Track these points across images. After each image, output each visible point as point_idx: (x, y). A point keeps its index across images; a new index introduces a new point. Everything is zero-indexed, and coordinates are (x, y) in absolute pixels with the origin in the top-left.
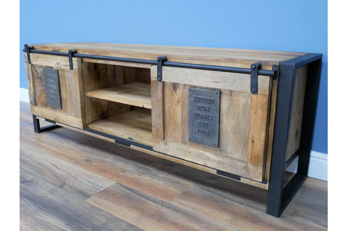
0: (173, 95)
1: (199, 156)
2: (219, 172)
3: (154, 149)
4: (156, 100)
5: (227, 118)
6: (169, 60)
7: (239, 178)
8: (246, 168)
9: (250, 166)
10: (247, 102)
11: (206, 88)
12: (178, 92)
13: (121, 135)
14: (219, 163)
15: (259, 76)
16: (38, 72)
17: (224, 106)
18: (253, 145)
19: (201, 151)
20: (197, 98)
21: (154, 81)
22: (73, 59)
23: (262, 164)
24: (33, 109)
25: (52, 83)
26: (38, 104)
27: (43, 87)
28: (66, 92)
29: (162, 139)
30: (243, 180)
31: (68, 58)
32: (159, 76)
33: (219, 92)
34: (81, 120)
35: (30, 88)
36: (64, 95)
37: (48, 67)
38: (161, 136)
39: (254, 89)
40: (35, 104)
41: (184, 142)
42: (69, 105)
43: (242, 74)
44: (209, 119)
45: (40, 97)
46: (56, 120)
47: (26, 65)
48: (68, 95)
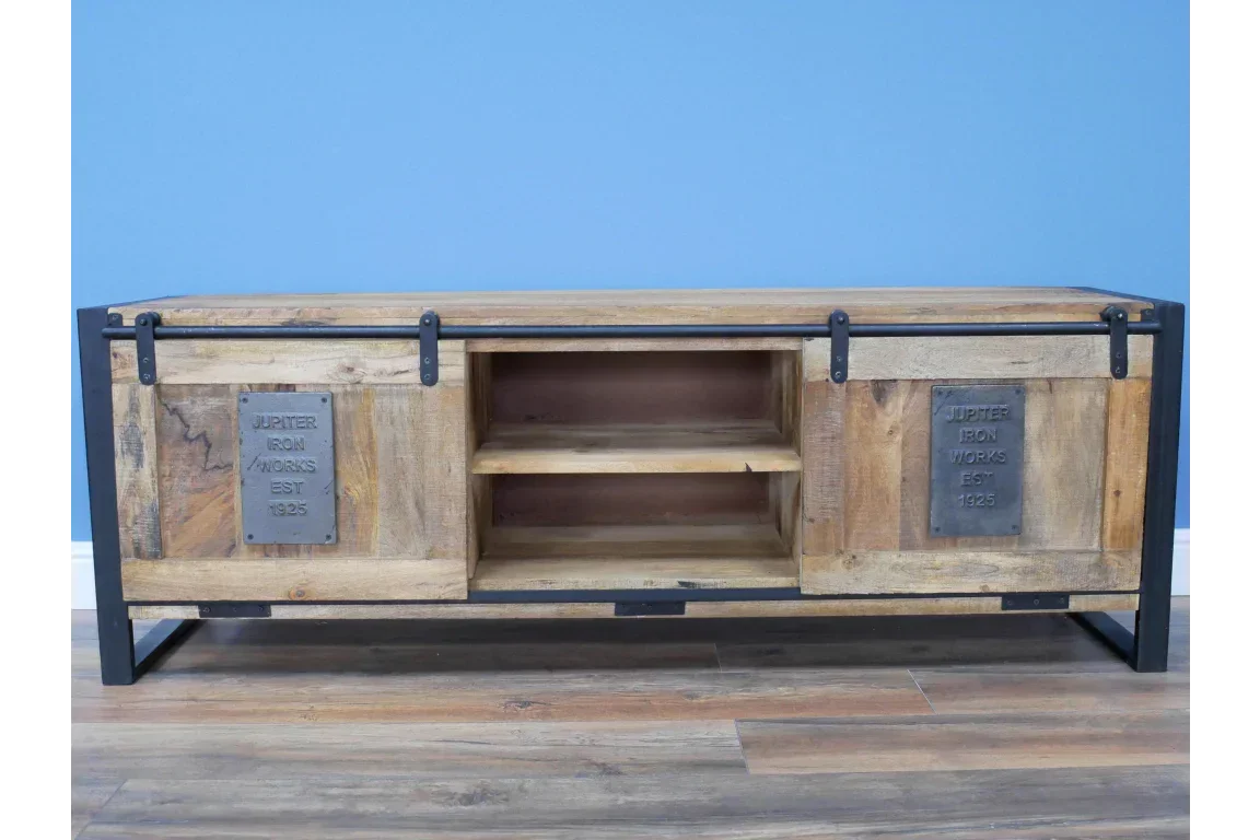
0: (873, 416)
1: (965, 570)
2: (1010, 599)
3: (804, 592)
4: (824, 439)
5: (1041, 450)
6: (852, 320)
8: (1101, 566)
9: (1111, 556)
10: (1092, 402)
11: (981, 381)
12: (889, 407)
13: (646, 583)
14: (1026, 572)
15: (1129, 336)
16: (186, 417)
17: (1034, 420)
18: (1117, 504)
19: (971, 555)
20: (962, 413)
21: (816, 385)
22: (442, 344)
23: (1139, 544)
24: (139, 577)
25: (296, 447)
26: (170, 553)
27: (217, 476)
28: (371, 470)
29: (840, 553)
30: (1076, 604)
31: (414, 345)
32: (839, 367)
33: (1018, 388)
34: (461, 565)
35: (134, 488)
36: (354, 488)
37: (263, 387)
38: (838, 543)
39: (1119, 366)
40: (158, 553)
41: (907, 545)
42: (380, 519)
43: (1088, 337)
44: (998, 461)
45: (187, 519)
46: (303, 593)
47: (119, 394)
48: (382, 487)
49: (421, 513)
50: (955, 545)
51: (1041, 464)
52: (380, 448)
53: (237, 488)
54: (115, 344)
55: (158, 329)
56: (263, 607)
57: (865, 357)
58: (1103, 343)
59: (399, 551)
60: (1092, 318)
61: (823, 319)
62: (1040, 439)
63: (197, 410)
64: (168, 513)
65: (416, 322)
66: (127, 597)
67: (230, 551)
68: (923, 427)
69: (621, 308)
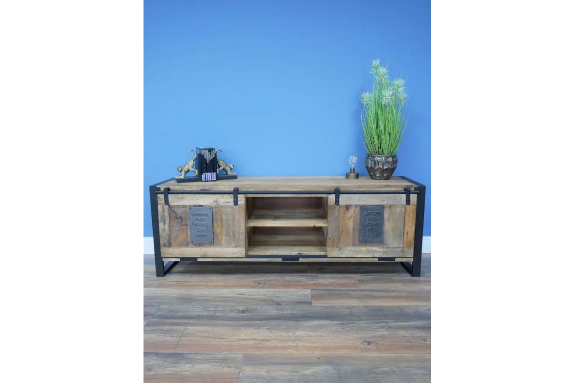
0: (346, 214)
1: (368, 252)
2: (380, 259)
3: (328, 256)
4: (333, 219)
5: (388, 222)
6: (341, 190)
7: (393, 259)
8: (403, 251)
9: (406, 249)
10: (401, 210)
11: (373, 205)
12: (350, 211)
13: (289, 253)
14: (384, 252)
15: (411, 195)
16: (176, 213)
17: (386, 215)
18: (407, 236)
19: (370, 248)
20: (368, 213)
21: (331, 206)
22: (239, 196)
23: (413, 246)
24: (165, 251)
25: (204, 220)
26: (173, 245)
27: (184, 226)
28: (222, 226)
29: (337, 247)
30: (397, 260)
31: (232, 195)
32: (337, 202)
33: (382, 207)
34: (244, 249)
35: (164, 230)
36: (218, 230)
37: (195, 206)
38: (337, 244)
39: (408, 201)
40: (170, 245)
41: (354, 245)
42: (224, 238)
43: (400, 195)
44: (377, 225)
45: (177, 237)
46: (205, 256)
47: (160, 207)
48: (224, 229)
49: (234, 236)
50: (366, 245)
51: (388, 226)
52: (224, 221)
53: (189, 230)
54: (158, 195)
55: (169, 192)
56: (196, 259)
57: (344, 199)
58: (404, 196)
59: (228, 245)
60: (401, 189)
61: (333, 189)
62: (388, 220)
63: (179, 211)
64: (172, 236)
65: (232, 190)
66: (162, 256)
67: (187, 245)
68: (359, 216)
69: (283, 186)
